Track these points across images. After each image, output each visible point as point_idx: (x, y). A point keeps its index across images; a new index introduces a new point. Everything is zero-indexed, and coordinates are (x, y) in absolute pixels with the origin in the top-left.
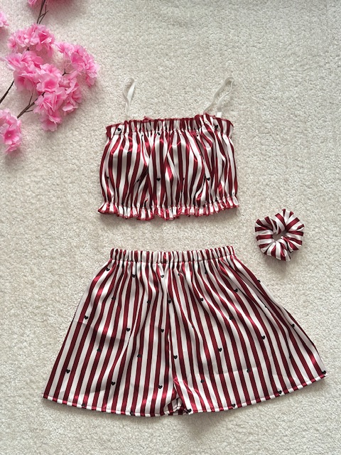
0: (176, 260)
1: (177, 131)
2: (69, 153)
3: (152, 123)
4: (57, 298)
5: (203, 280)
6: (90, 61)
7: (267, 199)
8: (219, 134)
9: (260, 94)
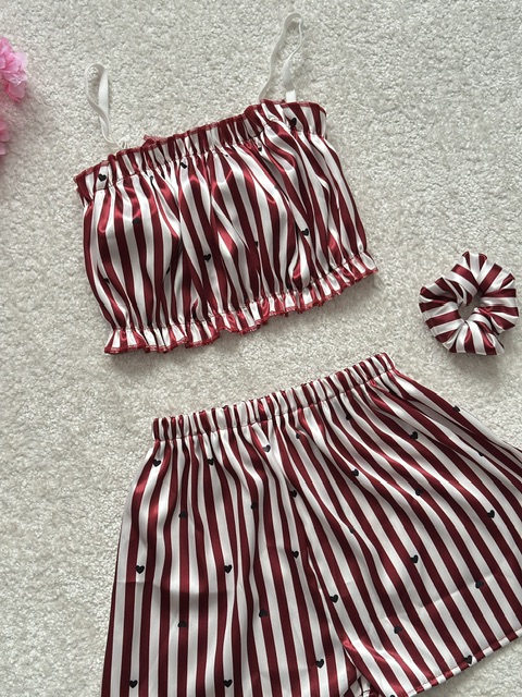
0: (285, 409)
1: (217, 150)
2: (14, 248)
3: (164, 147)
4: (72, 545)
5: (347, 433)
6: (5, 49)
7: (427, 241)
8: (302, 136)
9: (360, 35)
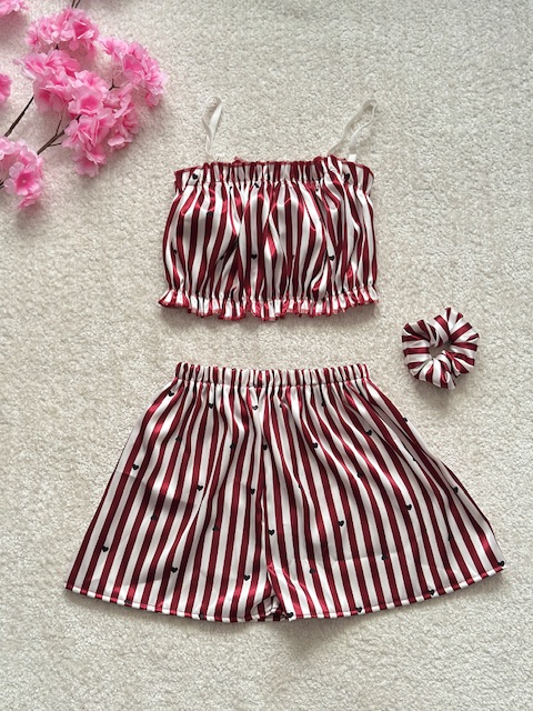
0: (278, 383)
1: (285, 182)
2: (116, 211)
3: (247, 168)
4: (92, 436)
5: (319, 415)
6: (153, 67)
7: (423, 292)
8: (351, 189)
9: (418, 128)
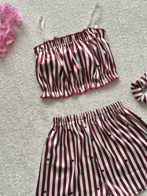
0: (91, 116)
1: (74, 41)
2: (16, 67)
3: (59, 40)
4: (29, 152)
5: (108, 124)
6: (15, 11)
7: (134, 70)
8: (99, 38)
9: (117, 10)
